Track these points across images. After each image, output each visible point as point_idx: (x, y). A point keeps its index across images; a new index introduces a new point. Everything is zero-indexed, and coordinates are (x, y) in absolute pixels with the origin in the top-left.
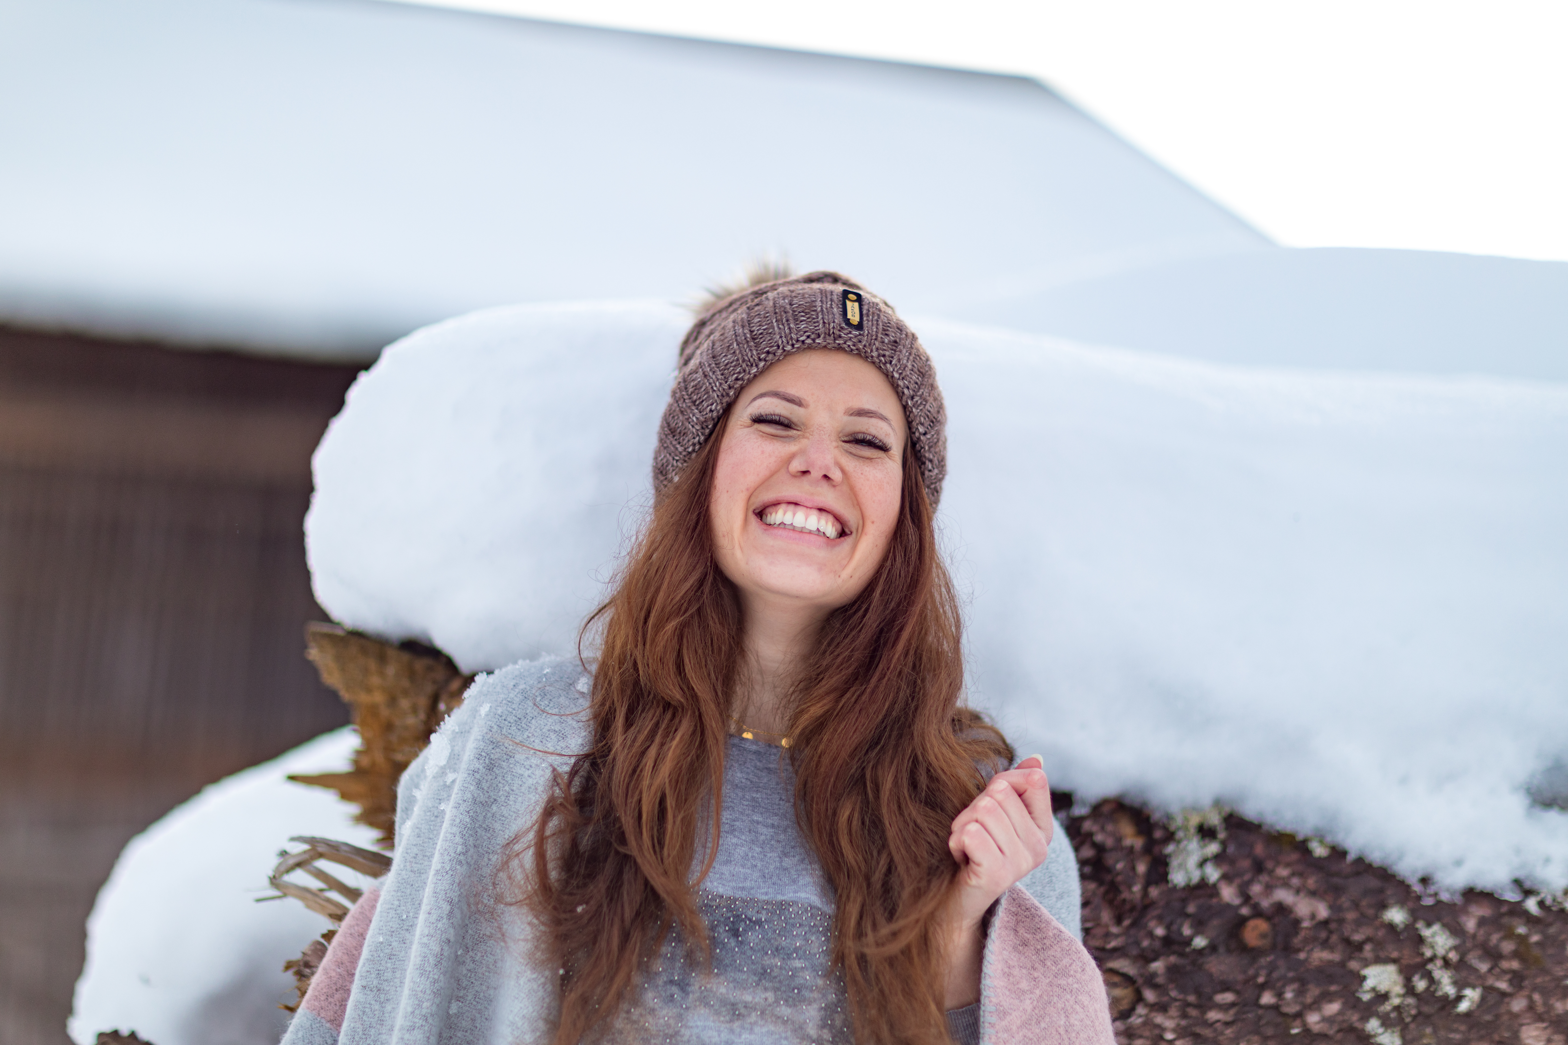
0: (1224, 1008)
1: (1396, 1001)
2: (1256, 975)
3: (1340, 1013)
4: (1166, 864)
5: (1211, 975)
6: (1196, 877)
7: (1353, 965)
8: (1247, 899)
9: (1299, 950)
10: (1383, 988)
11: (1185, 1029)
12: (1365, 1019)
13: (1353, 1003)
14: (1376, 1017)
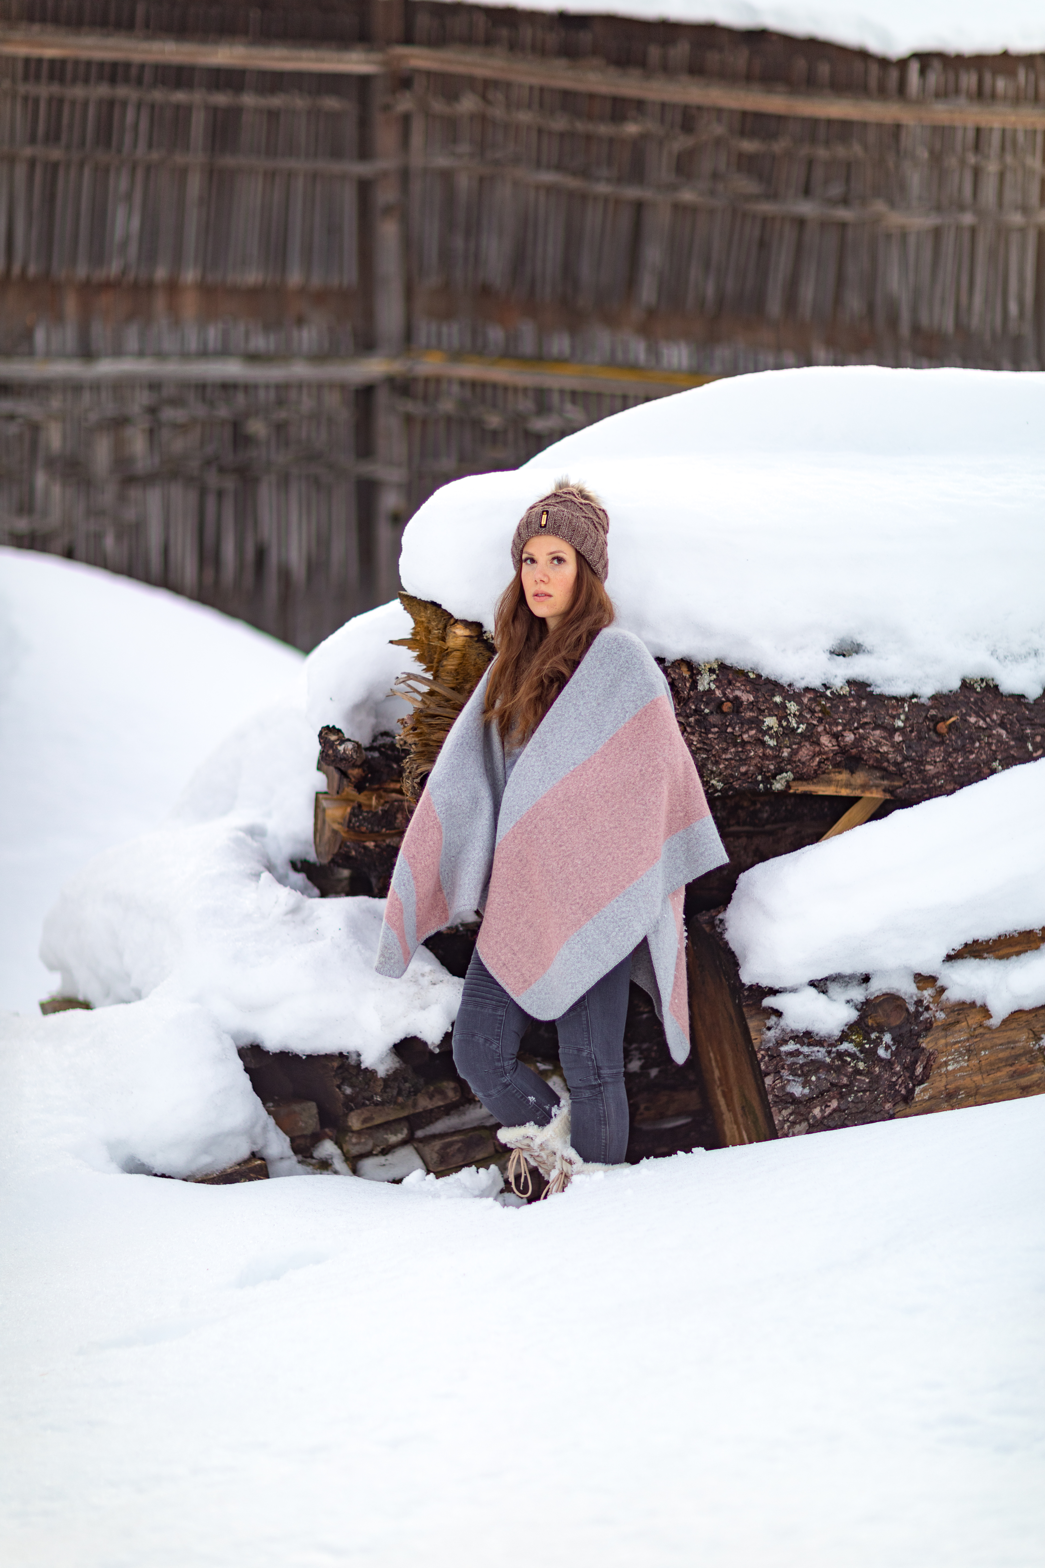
0: (714, 733)
1: (775, 730)
2: (726, 721)
3: (756, 734)
4: (697, 683)
5: (710, 722)
6: (707, 687)
7: (761, 717)
8: (724, 694)
9: (741, 713)
10: (771, 725)
11: (700, 741)
12: (764, 736)
13: (760, 730)
14: (768, 735)
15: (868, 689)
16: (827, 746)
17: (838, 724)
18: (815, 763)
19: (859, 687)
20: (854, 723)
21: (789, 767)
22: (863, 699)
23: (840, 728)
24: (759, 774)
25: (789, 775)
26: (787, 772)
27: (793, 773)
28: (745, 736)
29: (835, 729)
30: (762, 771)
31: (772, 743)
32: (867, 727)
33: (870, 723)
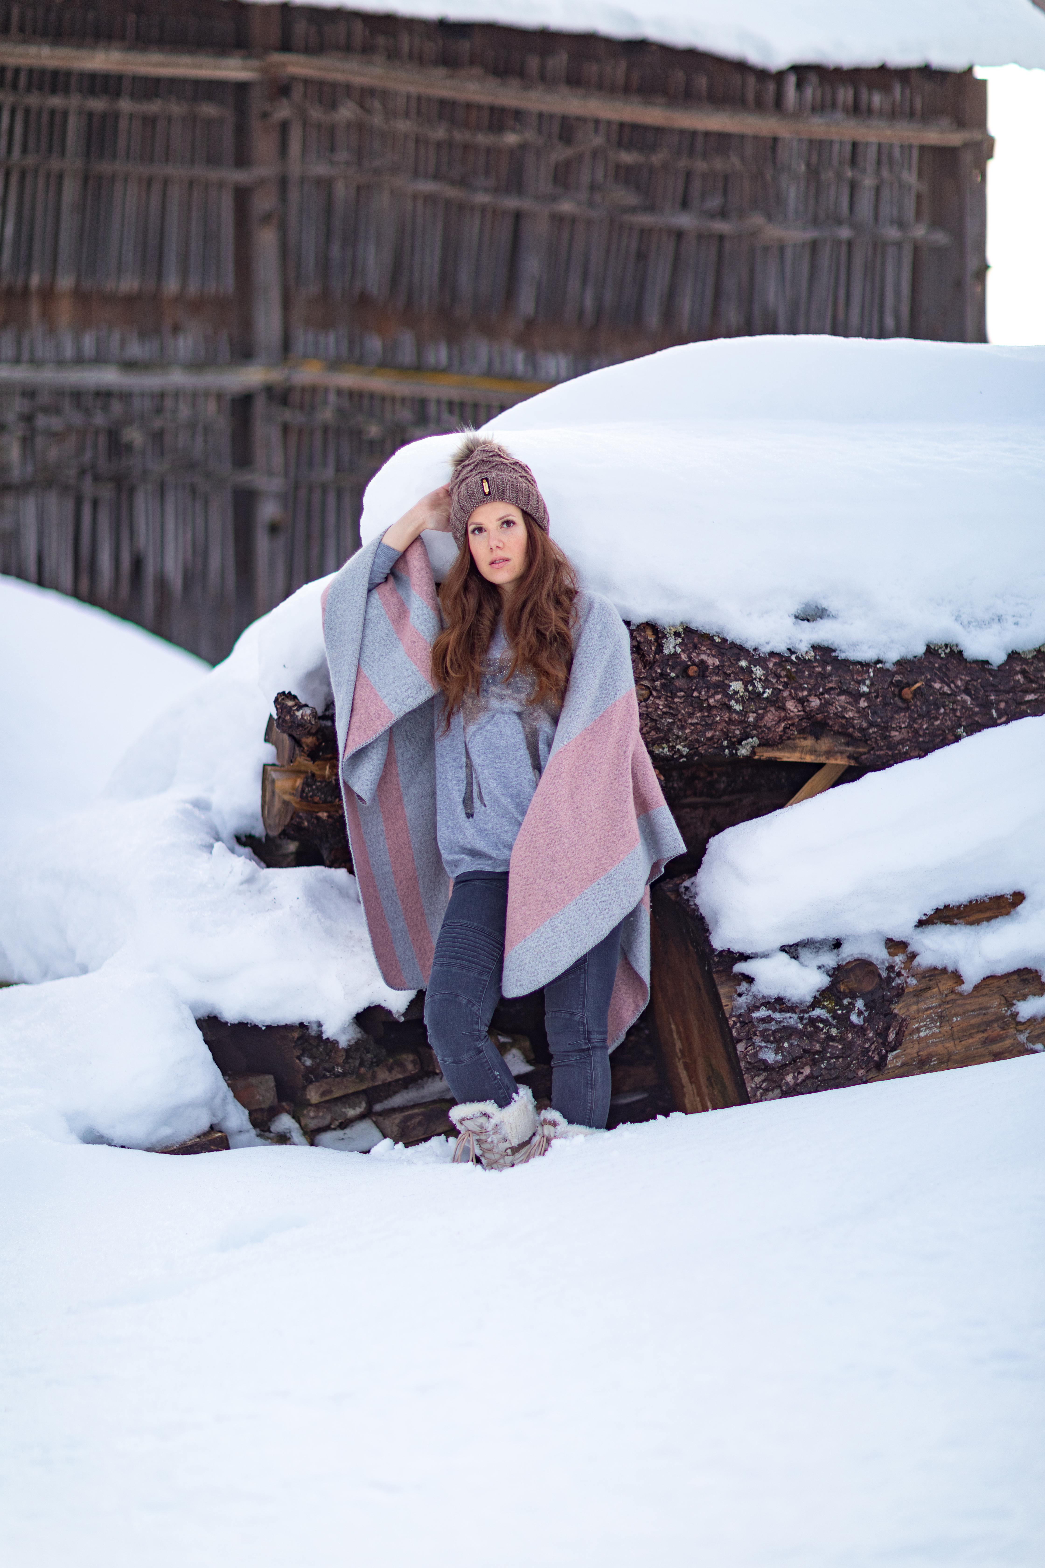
0: (681, 697)
1: (741, 694)
2: (692, 685)
3: (721, 698)
4: (663, 647)
5: (676, 686)
6: (673, 651)
7: (727, 681)
8: (690, 658)
9: (708, 677)
10: (736, 690)
11: (666, 705)
12: (730, 700)
13: (726, 695)
14: (734, 699)
15: (833, 654)
16: (793, 712)
17: (803, 689)
18: (781, 729)
19: (824, 652)
20: (819, 689)
21: (755, 732)
22: (828, 664)
23: (805, 693)
24: (725, 739)
25: (755, 741)
26: (752, 738)
27: (758, 738)
28: (711, 701)
29: (800, 694)
30: (728, 736)
31: (738, 707)
32: (832, 692)
33: (835, 688)
